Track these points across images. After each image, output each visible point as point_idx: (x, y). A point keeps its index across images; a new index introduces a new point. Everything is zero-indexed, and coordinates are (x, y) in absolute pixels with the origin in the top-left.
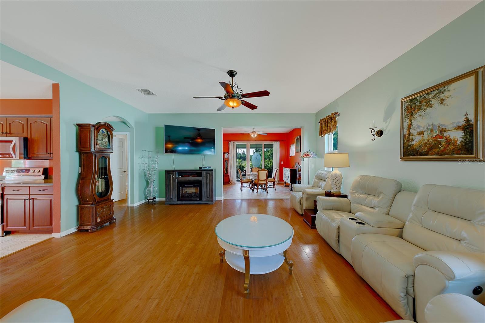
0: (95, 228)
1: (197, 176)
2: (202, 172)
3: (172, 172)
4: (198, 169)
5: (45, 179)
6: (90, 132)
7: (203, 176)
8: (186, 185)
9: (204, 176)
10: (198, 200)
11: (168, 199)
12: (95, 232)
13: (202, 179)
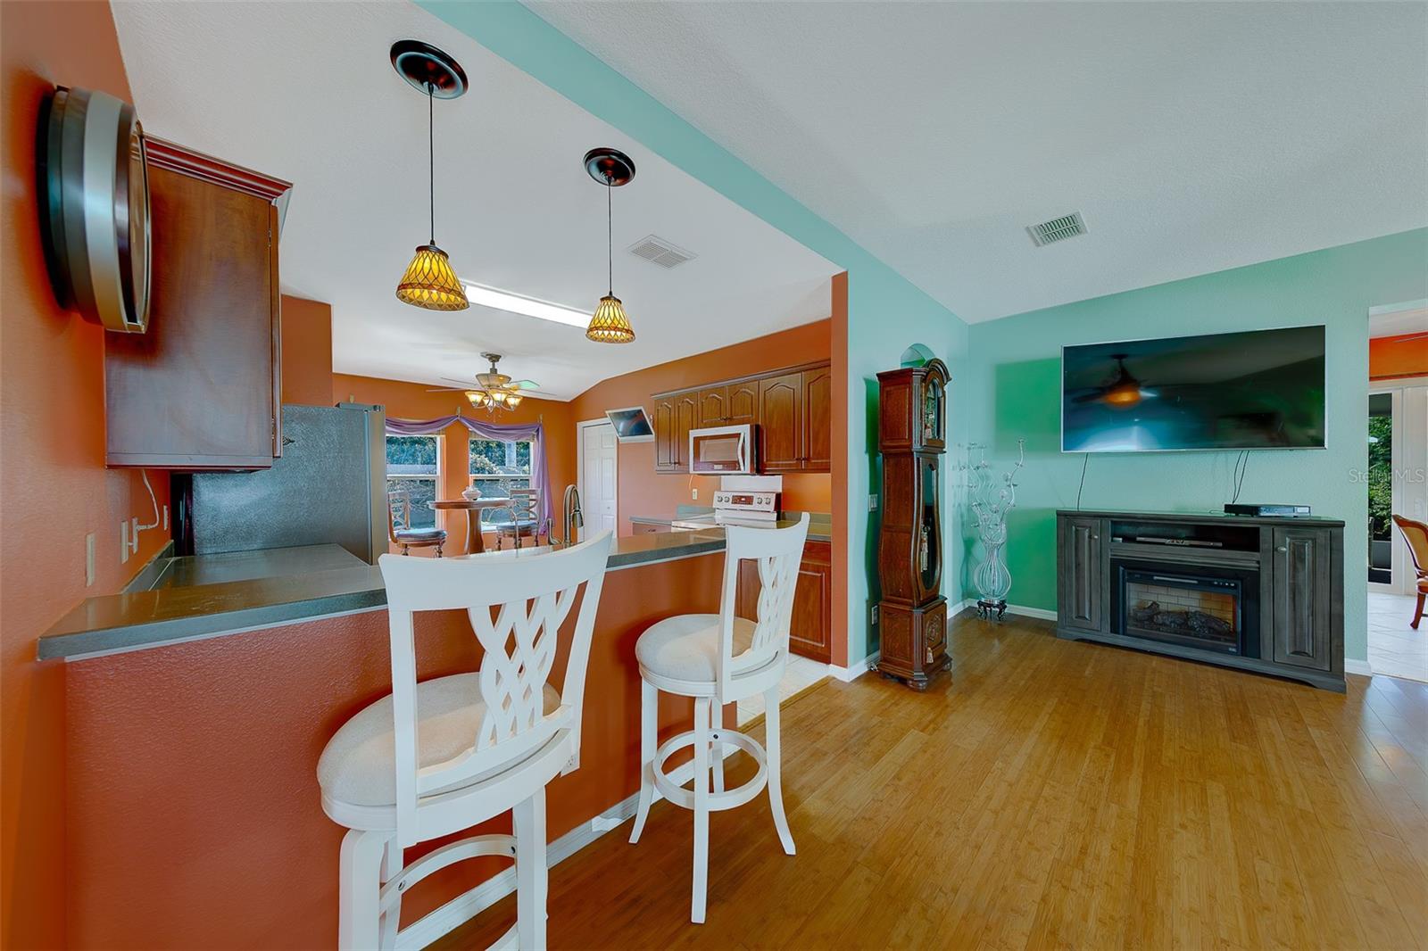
0: (925, 681)
1: (1220, 544)
2: (1258, 529)
3: (1087, 522)
4: (1221, 513)
5: (778, 518)
6: (911, 394)
7: (1263, 546)
8: (1155, 578)
9: (1274, 550)
10: (1232, 653)
11: (1072, 618)
12: (923, 691)
13: (1258, 562)
